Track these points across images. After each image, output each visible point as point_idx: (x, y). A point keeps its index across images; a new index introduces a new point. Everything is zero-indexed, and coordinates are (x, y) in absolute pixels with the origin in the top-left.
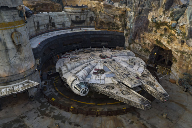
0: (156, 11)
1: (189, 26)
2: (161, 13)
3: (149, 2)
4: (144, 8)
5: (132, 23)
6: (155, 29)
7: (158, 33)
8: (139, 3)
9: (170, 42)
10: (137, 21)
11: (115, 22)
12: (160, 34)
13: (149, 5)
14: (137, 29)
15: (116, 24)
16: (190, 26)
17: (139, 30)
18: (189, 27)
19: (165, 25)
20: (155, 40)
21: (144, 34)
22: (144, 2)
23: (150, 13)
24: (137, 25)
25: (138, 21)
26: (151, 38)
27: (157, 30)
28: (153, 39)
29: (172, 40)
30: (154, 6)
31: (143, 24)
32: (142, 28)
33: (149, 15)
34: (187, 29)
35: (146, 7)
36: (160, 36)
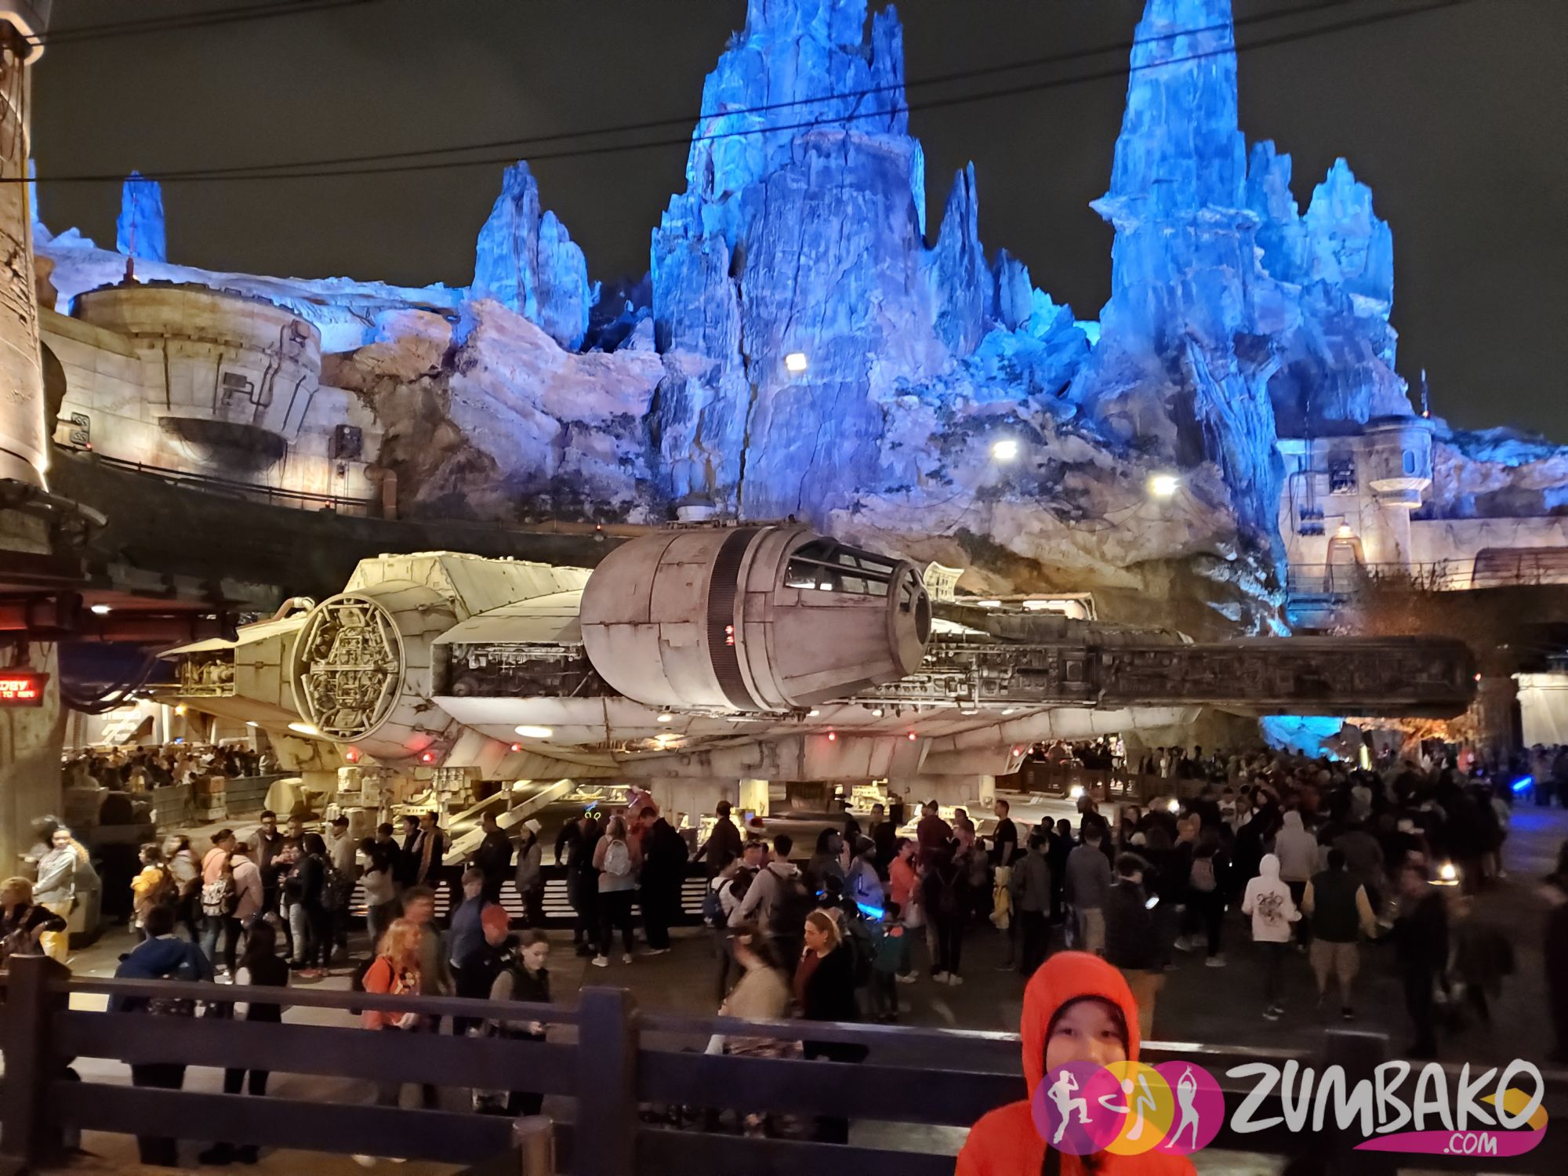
0: (908, 352)
1: (1170, 390)
2: (947, 366)
3: (854, 296)
4: (827, 335)
6: (927, 464)
7: (957, 487)
10: (788, 423)
11: (578, 472)
12: (973, 493)
15: (587, 483)
16: (1179, 388)
17: (813, 481)
18: (1174, 396)
19: (994, 426)
20: (947, 537)
21: (857, 507)
22: (822, 295)
23: (875, 366)
24: (794, 448)
26: (916, 526)
27: (943, 466)
28: (929, 537)
30: (892, 326)
31: (840, 434)
32: (832, 469)
33: (871, 374)
34: (1162, 413)
35: (836, 326)
36: (981, 504)
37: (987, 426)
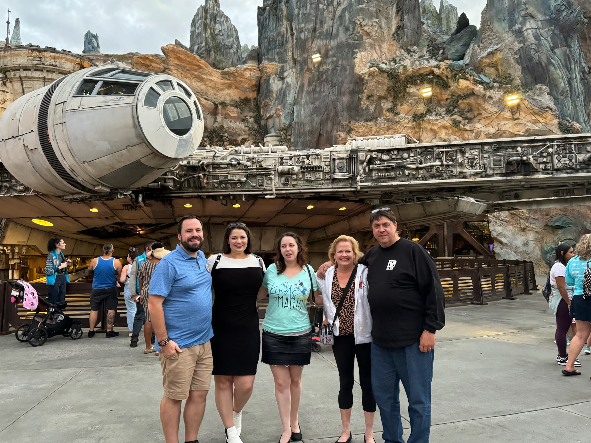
0: (377, 48)
2: (398, 53)
3: (347, 21)
4: (333, 43)
5: (296, 102)
6: (386, 105)
7: (402, 115)
8: (314, 30)
9: (463, 122)
10: (314, 90)
11: (222, 127)
12: (410, 117)
13: (351, 29)
14: (317, 119)
15: (226, 132)
16: (522, 45)
17: (327, 119)
18: (519, 49)
19: (422, 82)
22: (330, 23)
23: (358, 55)
24: (317, 103)
25: (318, 89)
27: (395, 105)
29: (469, 115)
30: (368, 34)
31: (340, 93)
32: (336, 112)
33: (356, 60)
34: (512, 61)
35: (338, 38)
36: (414, 123)
37: (418, 81)
